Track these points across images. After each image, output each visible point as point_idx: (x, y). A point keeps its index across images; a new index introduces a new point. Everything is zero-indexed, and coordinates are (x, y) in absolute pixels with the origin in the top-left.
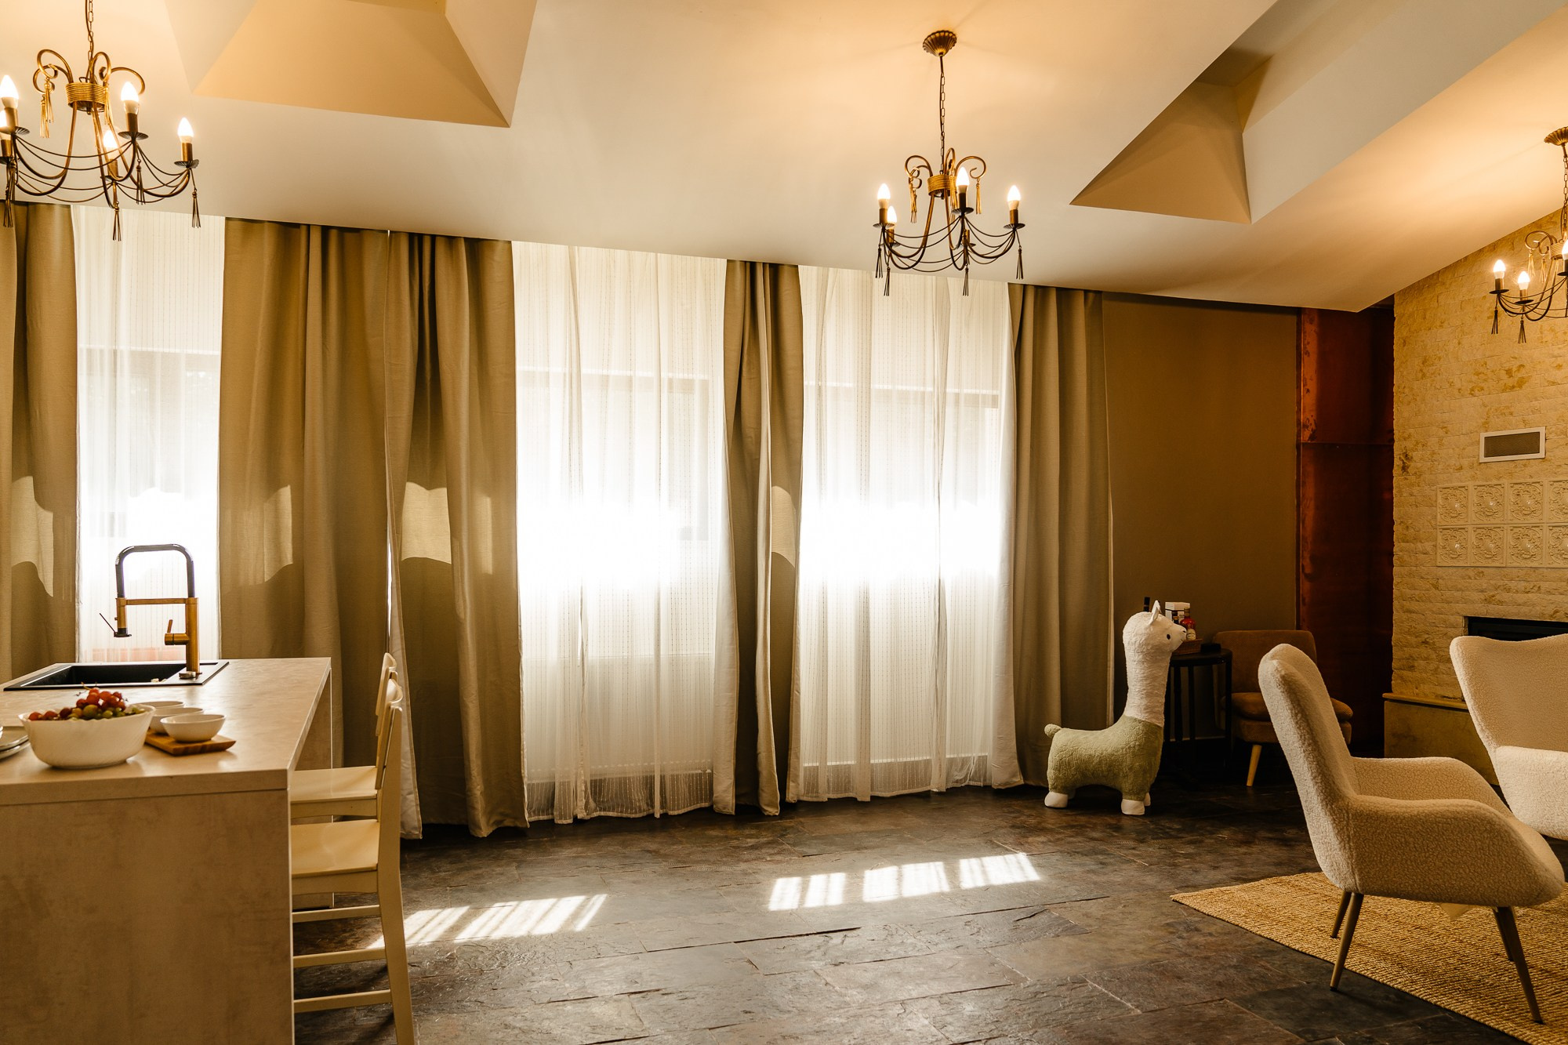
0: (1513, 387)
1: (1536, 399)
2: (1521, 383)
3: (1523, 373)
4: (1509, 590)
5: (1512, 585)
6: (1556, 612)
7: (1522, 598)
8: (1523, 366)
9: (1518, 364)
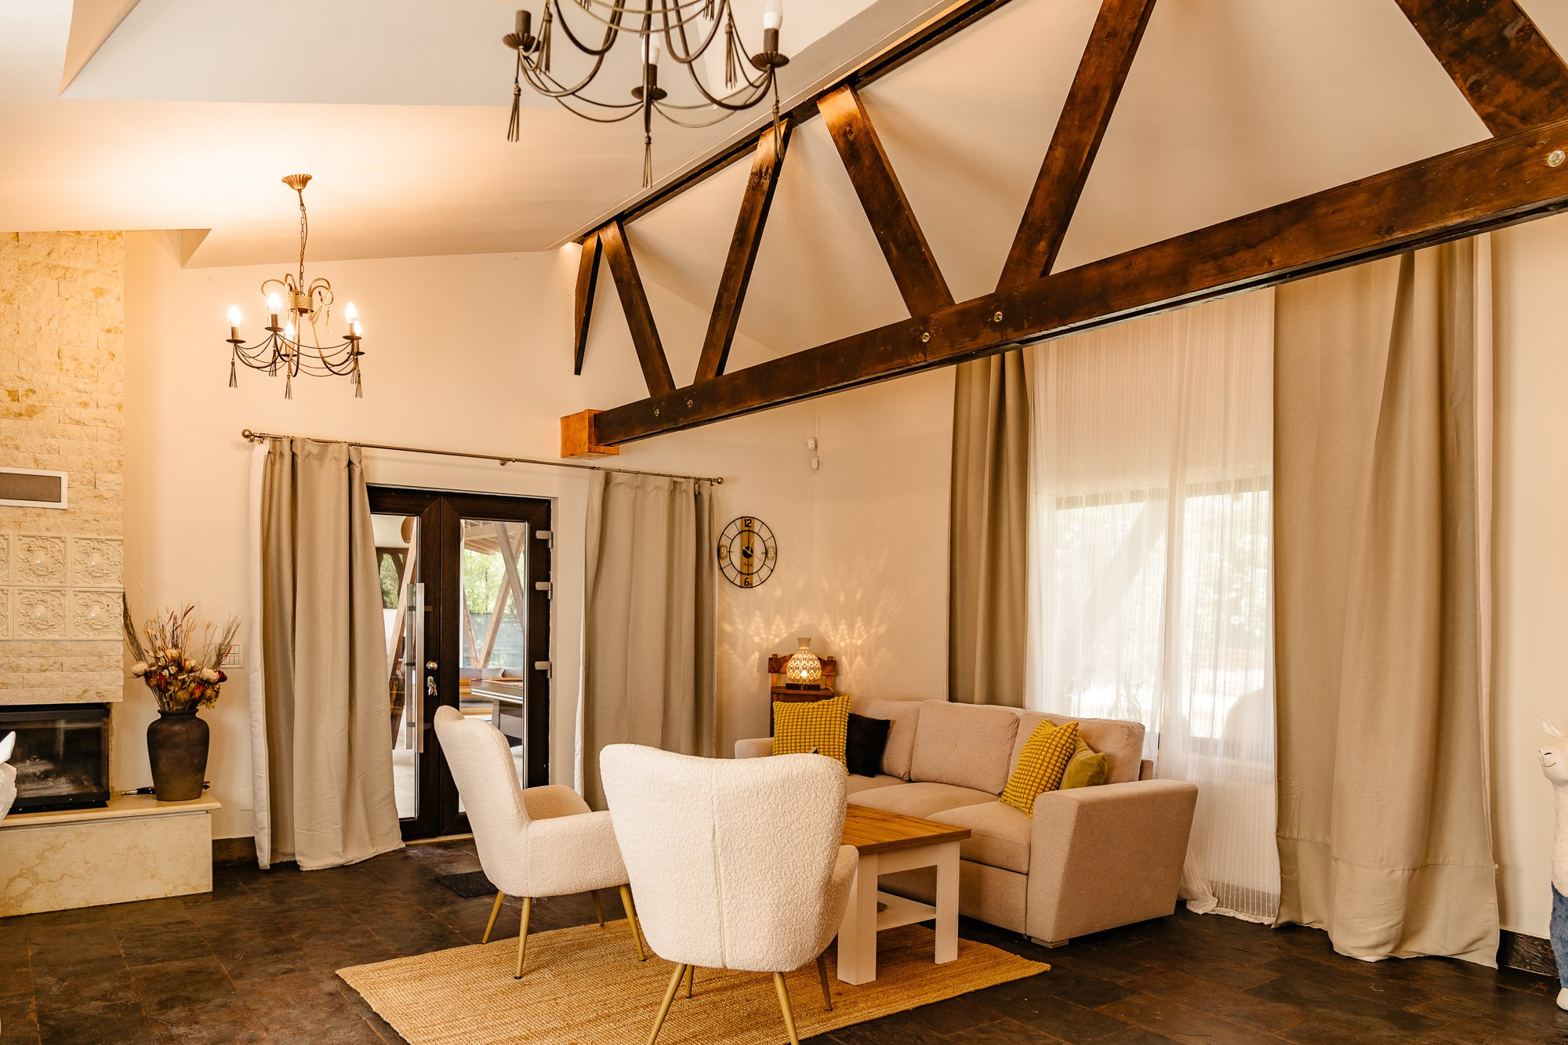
0: (20, 415)
1: (53, 436)
2: (31, 412)
3: (33, 400)
4: (16, 669)
5: (23, 661)
6: (85, 691)
7: (36, 677)
8: (34, 392)
9: (26, 387)
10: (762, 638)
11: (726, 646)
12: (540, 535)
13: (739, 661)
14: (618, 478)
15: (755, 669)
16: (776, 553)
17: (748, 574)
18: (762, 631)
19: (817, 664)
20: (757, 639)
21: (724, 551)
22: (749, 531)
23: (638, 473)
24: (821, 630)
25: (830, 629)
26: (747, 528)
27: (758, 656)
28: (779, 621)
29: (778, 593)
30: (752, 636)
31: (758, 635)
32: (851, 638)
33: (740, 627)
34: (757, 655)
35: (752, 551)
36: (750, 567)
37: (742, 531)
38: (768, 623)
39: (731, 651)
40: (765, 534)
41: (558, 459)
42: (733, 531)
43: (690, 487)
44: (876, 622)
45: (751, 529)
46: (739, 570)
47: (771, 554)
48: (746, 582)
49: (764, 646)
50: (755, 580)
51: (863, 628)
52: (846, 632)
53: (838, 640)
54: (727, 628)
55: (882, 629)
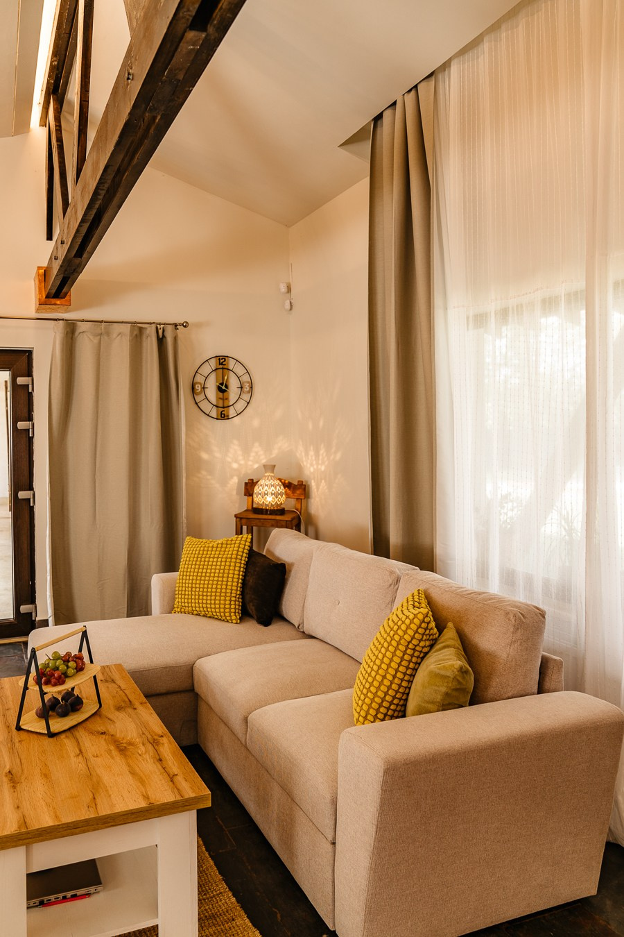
10: (240, 465)
11: (204, 473)
12: (21, 380)
13: (217, 486)
14: (82, 327)
15: (235, 493)
16: (252, 387)
17: (223, 407)
18: (240, 458)
19: (282, 489)
20: (235, 466)
21: (198, 388)
22: (223, 368)
23: (101, 322)
24: (298, 455)
25: (303, 454)
26: (221, 366)
27: (237, 481)
28: (257, 447)
29: (256, 423)
30: (230, 463)
31: (236, 461)
32: (318, 464)
33: (217, 455)
34: (235, 480)
35: (226, 386)
36: (226, 401)
37: (216, 369)
38: (246, 450)
39: (209, 477)
40: (240, 370)
41: (34, 315)
42: (206, 369)
43: (151, 331)
44: (333, 450)
45: (225, 367)
46: (215, 404)
47: (247, 388)
48: (221, 414)
49: (243, 472)
50: (232, 412)
51: (325, 455)
52: (314, 458)
53: (308, 465)
54: (205, 456)
55: (338, 456)
